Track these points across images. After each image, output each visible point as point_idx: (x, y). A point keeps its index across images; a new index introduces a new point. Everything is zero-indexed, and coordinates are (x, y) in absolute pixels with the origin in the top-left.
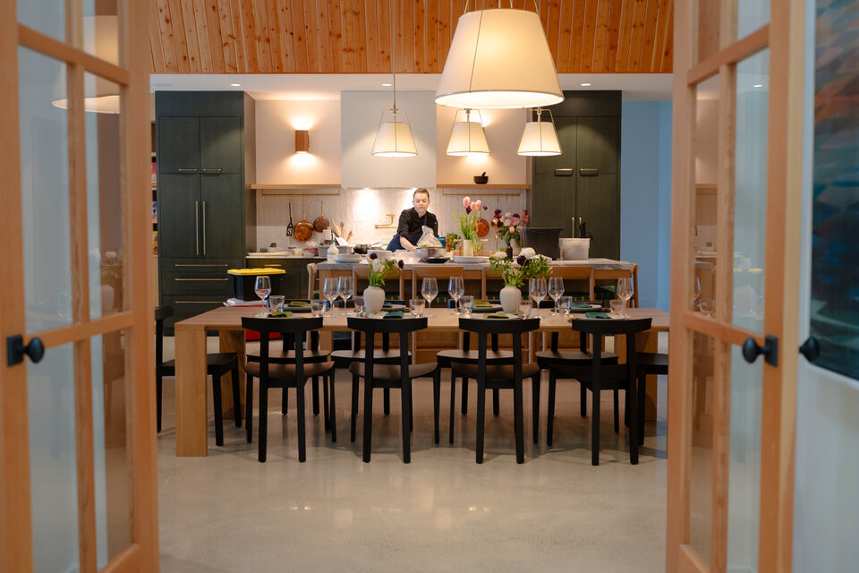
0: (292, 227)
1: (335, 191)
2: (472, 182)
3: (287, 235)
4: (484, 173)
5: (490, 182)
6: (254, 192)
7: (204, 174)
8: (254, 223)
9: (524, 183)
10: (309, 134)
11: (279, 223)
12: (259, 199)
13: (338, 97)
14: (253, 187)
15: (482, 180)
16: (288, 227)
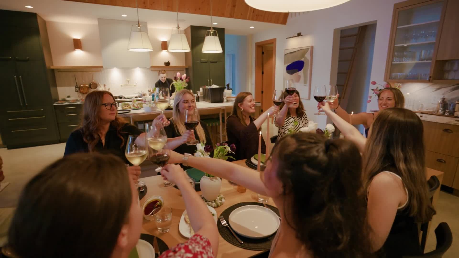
0: (78, 87)
1: (99, 69)
2: (163, 65)
3: (76, 91)
4: (169, 61)
5: (171, 65)
6: (53, 70)
7: (18, 60)
8: (55, 86)
9: (184, 65)
10: (81, 41)
11: (70, 85)
12: (57, 74)
13: (96, 22)
14: (52, 67)
15: (168, 64)
16: (76, 87)
